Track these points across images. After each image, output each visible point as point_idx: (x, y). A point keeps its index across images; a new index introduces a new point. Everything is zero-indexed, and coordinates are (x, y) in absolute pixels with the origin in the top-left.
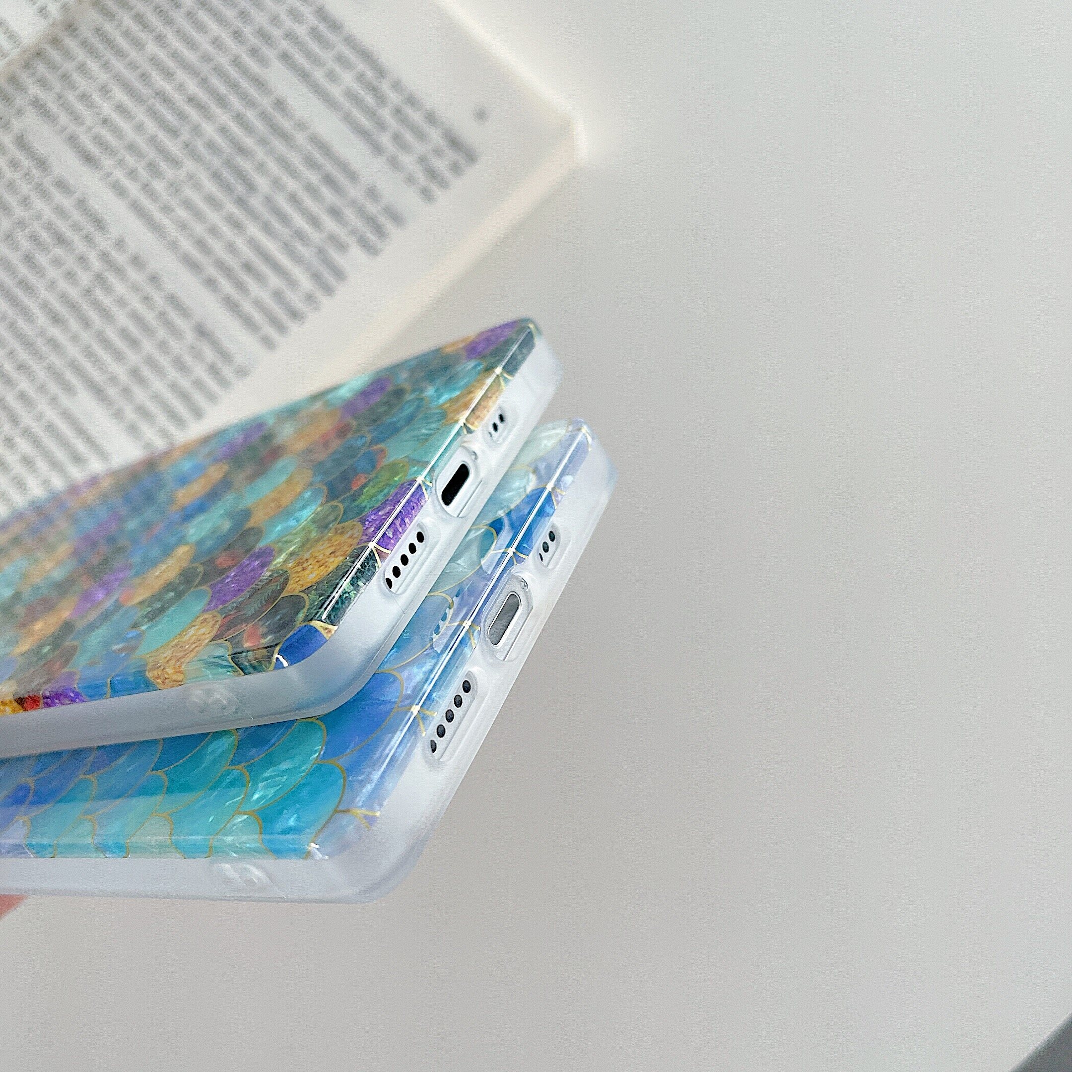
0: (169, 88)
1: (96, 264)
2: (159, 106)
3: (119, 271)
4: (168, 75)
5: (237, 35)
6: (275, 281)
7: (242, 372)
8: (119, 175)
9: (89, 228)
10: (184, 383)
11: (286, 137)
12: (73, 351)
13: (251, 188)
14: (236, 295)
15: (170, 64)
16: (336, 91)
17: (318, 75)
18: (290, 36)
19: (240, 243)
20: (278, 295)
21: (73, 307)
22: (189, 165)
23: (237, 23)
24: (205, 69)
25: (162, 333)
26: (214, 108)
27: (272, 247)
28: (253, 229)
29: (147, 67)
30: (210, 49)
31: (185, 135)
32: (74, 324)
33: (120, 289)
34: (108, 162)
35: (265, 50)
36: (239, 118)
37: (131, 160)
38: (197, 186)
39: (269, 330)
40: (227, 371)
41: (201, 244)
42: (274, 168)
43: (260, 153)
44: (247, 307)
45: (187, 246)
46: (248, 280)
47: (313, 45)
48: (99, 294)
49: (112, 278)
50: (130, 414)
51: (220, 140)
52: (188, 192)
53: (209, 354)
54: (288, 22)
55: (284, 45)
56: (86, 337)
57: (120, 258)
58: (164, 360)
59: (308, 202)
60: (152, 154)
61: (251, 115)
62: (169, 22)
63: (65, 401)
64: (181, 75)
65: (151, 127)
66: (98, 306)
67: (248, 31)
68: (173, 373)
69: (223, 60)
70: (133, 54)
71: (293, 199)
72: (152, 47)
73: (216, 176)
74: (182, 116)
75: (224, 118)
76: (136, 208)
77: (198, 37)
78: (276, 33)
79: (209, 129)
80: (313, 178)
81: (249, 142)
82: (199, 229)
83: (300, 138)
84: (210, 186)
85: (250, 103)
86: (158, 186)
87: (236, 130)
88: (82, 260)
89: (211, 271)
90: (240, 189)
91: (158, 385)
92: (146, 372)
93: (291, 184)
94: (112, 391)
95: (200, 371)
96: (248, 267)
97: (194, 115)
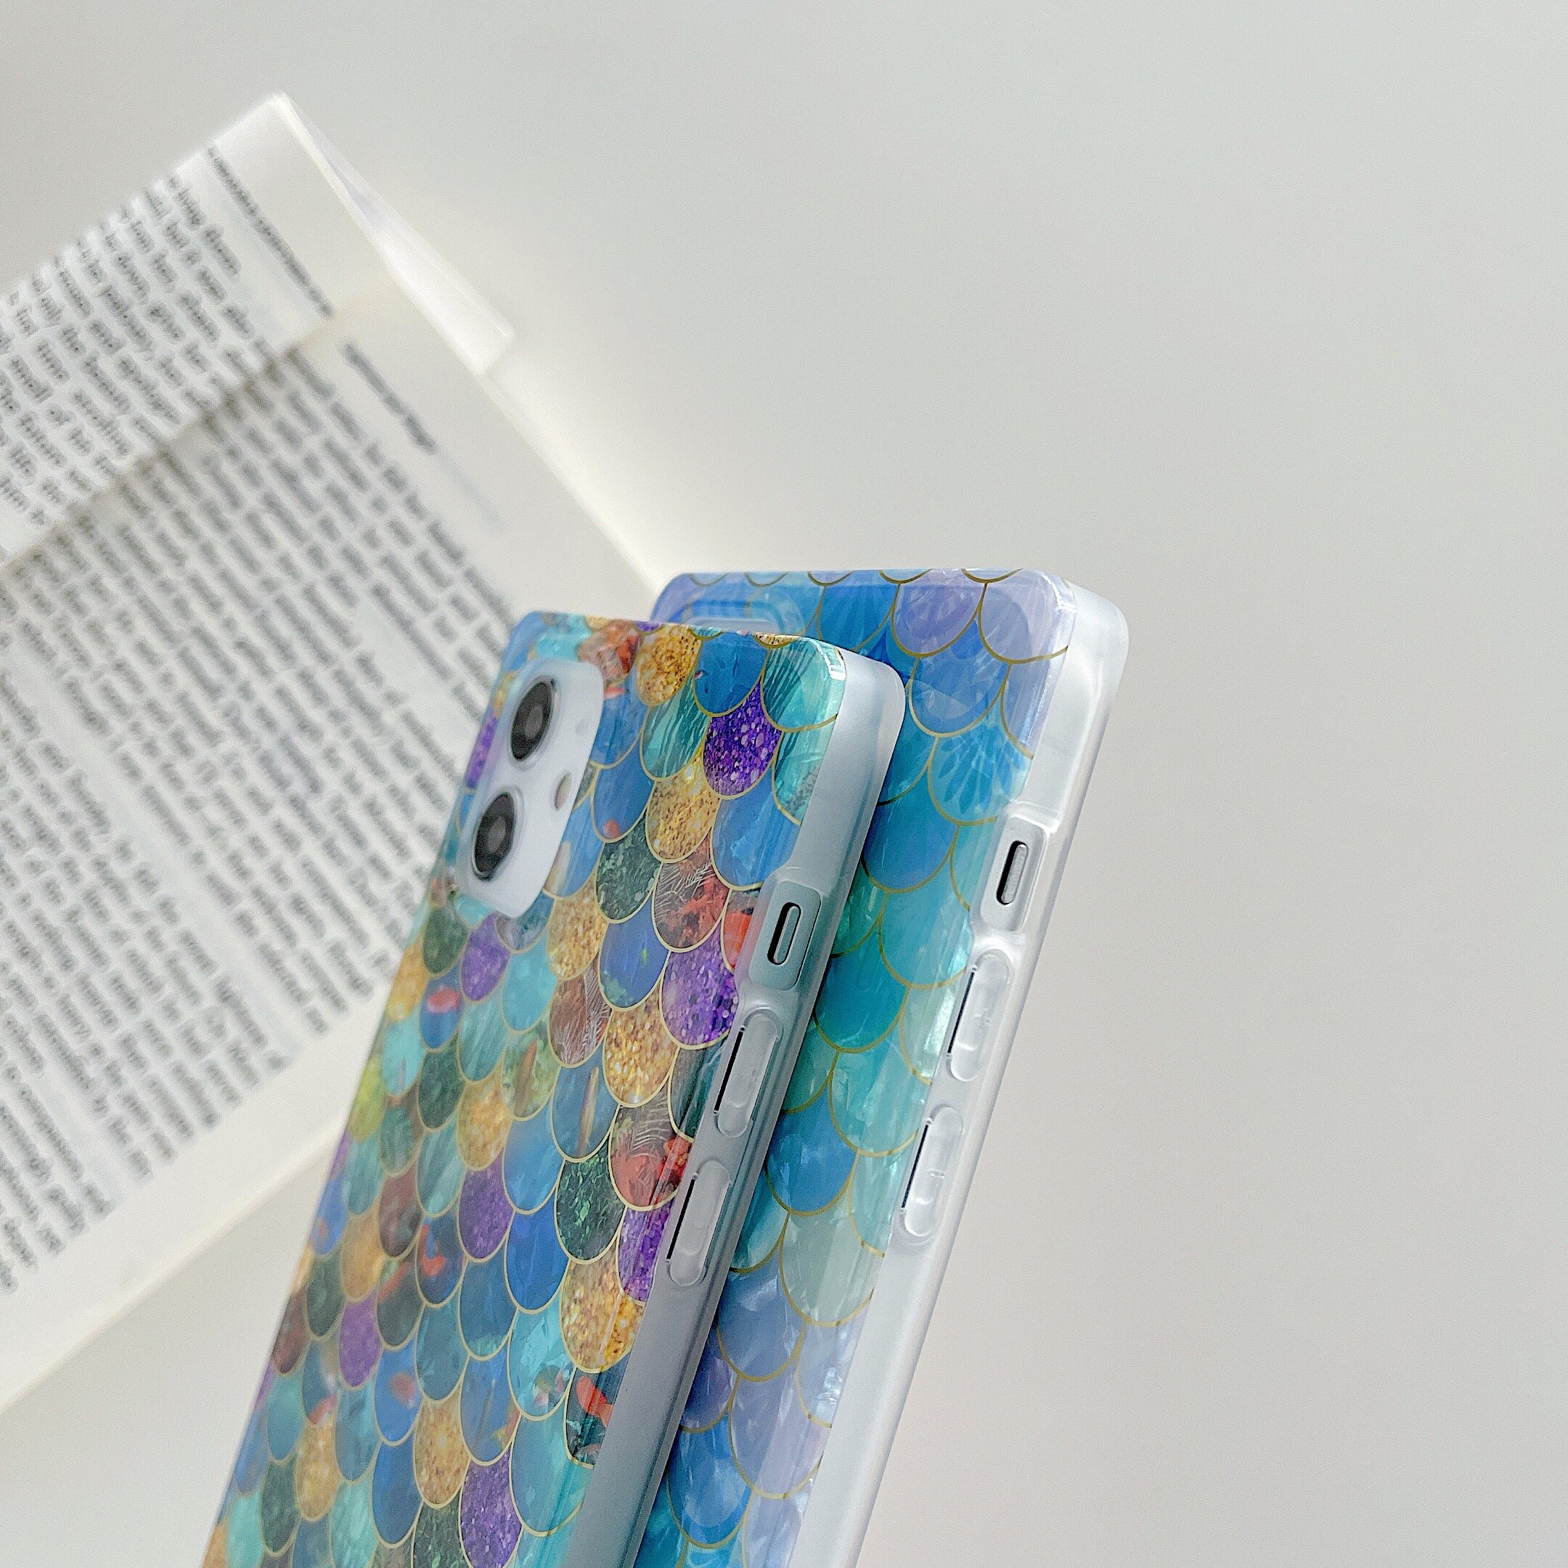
0: (212, 626)
1: (89, 877)
2: (197, 652)
3: (118, 889)
4: (215, 606)
5: (316, 556)
6: (335, 931)
7: (276, 1063)
8: (132, 747)
9: (84, 821)
10: (195, 1070)
11: (370, 714)
12: (45, 1003)
13: (315, 787)
14: (277, 945)
15: (217, 588)
16: (447, 653)
17: (424, 625)
18: (389, 563)
19: (290, 867)
20: (336, 951)
21: (51, 936)
22: (230, 743)
23: (318, 537)
24: (266, 601)
25: (169, 990)
26: (272, 660)
27: (334, 877)
28: (311, 848)
29: (186, 591)
30: (275, 572)
31: (230, 696)
32: (49, 962)
33: (119, 917)
34: (118, 726)
35: (352, 581)
36: (306, 678)
37: (150, 727)
38: (238, 774)
39: (318, 1003)
40: (256, 1060)
41: (234, 860)
42: (348, 757)
43: (331, 735)
44: (292, 965)
45: (216, 863)
46: (297, 924)
47: (421, 580)
48: (88, 921)
49: (108, 900)
50: (116, 1109)
51: (276, 710)
52: (225, 782)
53: (233, 1031)
54: (389, 543)
55: (381, 576)
56: (64, 982)
57: (121, 871)
58: (169, 1032)
59: (393, 815)
60: (181, 721)
61: (323, 677)
62: (221, 526)
63: (26, 1077)
64: (232, 608)
65: (183, 680)
66: (84, 937)
67: (330, 551)
68: (180, 1053)
69: (292, 591)
70: (169, 573)
71: (372, 808)
72: (195, 564)
73: (265, 761)
74: (229, 669)
75: (286, 677)
76: (150, 796)
77: (259, 553)
78: (369, 556)
79: (263, 693)
80: (404, 780)
81: (316, 715)
82: (236, 841)
83: (390, 717)
84: (257, 777)
85: (324, 657)
86: (184, 768)
87: (300, 695)
88: (69, 867)
89: (247, 904)
90: (298, 786)
91: (158, 1068)
92: (144, 1048)
93: (372, 787)
94: (92, 1070)
95: (218, 1055)
96: (298, 905)
97: (244, 668)
